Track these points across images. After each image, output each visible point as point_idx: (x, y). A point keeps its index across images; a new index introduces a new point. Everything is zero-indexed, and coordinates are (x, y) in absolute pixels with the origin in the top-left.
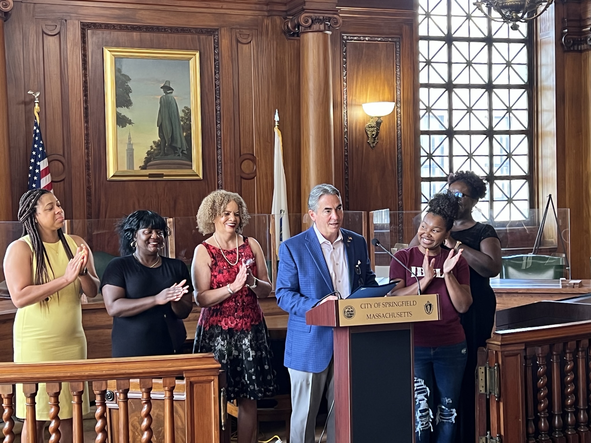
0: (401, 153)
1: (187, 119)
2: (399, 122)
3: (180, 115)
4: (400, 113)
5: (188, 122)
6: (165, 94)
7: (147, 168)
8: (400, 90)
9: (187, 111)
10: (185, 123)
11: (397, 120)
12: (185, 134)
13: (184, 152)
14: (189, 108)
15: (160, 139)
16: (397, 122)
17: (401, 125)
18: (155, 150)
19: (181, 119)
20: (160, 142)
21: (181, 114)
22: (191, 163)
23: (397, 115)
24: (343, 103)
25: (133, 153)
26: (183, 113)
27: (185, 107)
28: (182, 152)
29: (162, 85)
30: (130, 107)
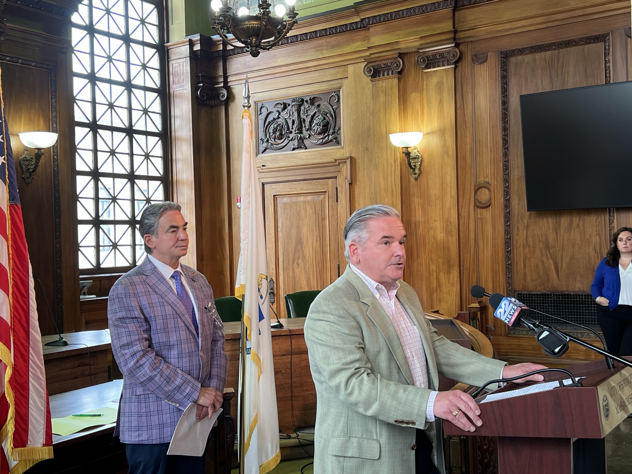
0: (58, 191)
2: (55, 157)
8: (56, 122)
11: (53, 155)
17: (57, 161)
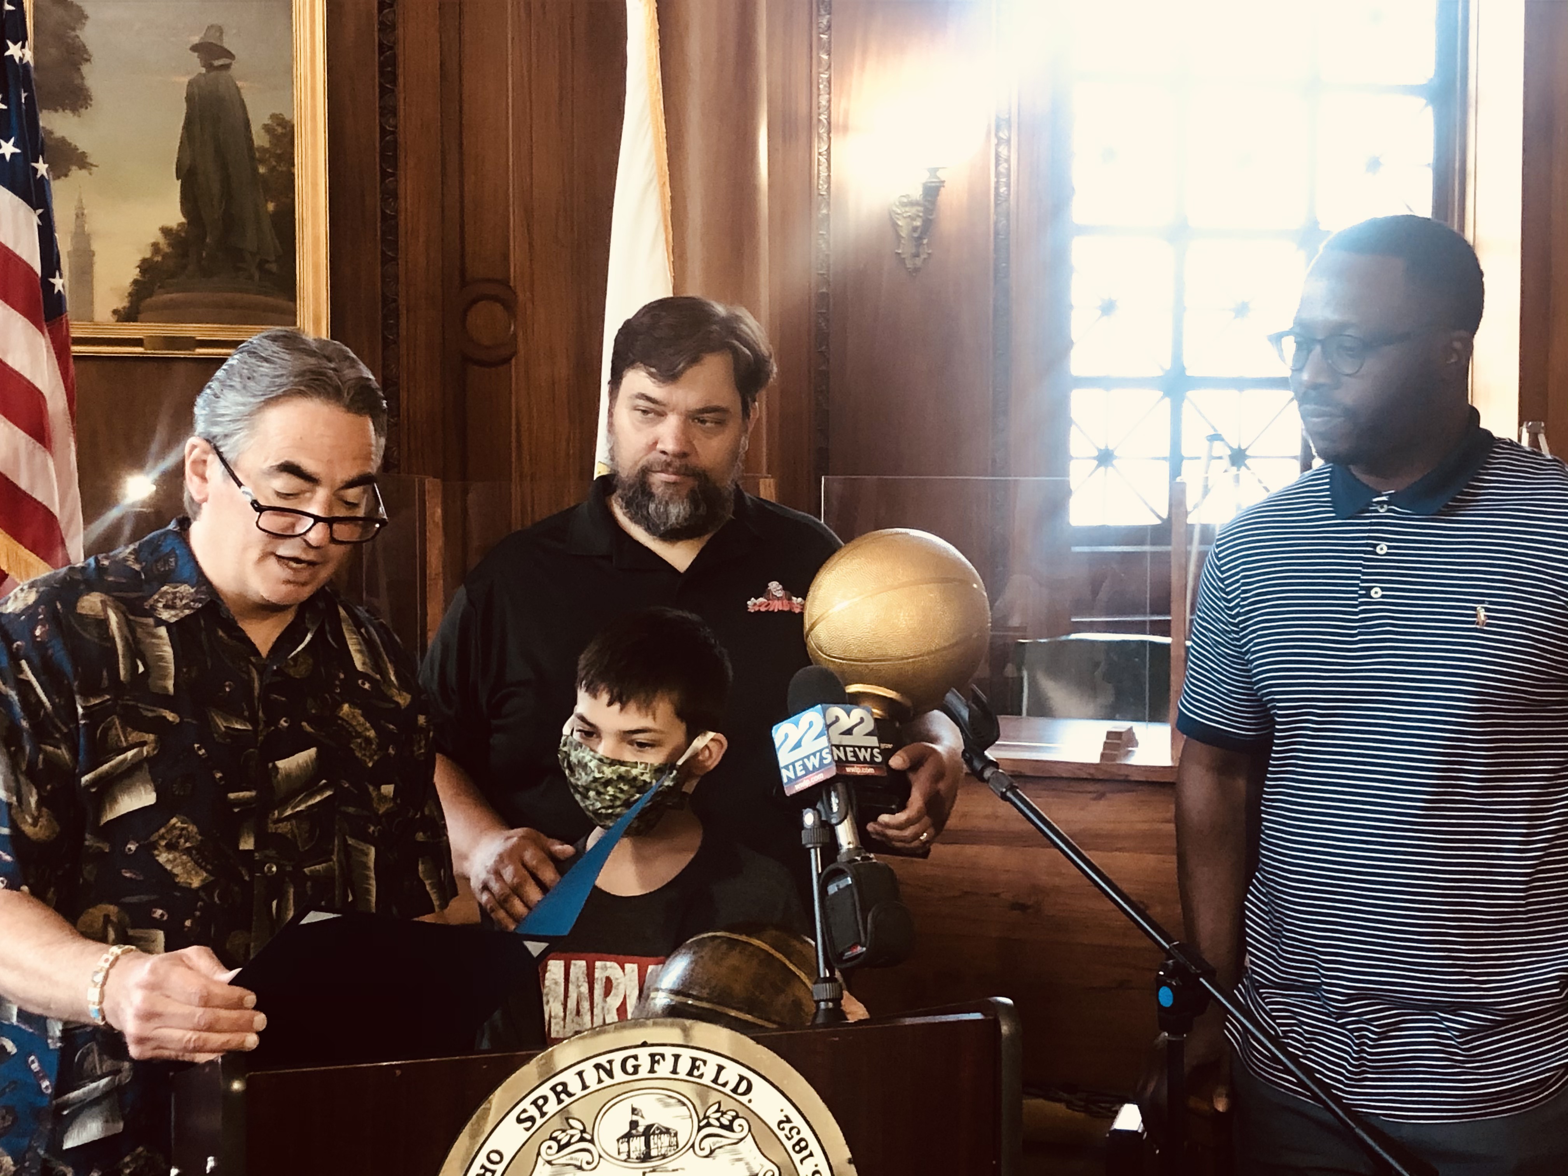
0: (1007, 293)
1: (280, 158)
2: (1003, 189)
3: (256, 143)
4: (1008, 161)
5: (283, 168)
6: (203, 70)
7: (141, 317)
9: (280, 130)
10: (272, 169)
11: (997, 182)
12: (271, 206)
13: (267, 266)
14: (287, 117)
15: (183, 220)
16: (997, 189)
18: (165, 256)
19: (257, 155)
20: (186, 232)
21: (260, 139)
22: (291, 304)
23: (997, 165)
24: (815, 121)
25: (91, 265)
26: (267, 138)
27: (273, 116)
28: (261, 266)
29: (196, 39)
30: (83, 111)
